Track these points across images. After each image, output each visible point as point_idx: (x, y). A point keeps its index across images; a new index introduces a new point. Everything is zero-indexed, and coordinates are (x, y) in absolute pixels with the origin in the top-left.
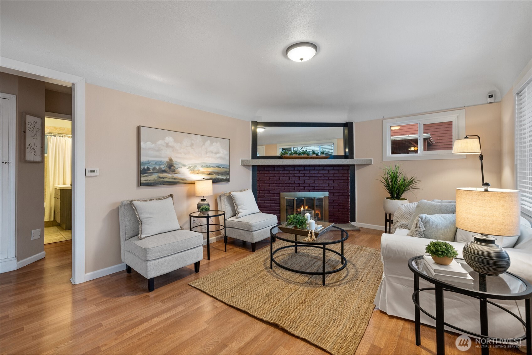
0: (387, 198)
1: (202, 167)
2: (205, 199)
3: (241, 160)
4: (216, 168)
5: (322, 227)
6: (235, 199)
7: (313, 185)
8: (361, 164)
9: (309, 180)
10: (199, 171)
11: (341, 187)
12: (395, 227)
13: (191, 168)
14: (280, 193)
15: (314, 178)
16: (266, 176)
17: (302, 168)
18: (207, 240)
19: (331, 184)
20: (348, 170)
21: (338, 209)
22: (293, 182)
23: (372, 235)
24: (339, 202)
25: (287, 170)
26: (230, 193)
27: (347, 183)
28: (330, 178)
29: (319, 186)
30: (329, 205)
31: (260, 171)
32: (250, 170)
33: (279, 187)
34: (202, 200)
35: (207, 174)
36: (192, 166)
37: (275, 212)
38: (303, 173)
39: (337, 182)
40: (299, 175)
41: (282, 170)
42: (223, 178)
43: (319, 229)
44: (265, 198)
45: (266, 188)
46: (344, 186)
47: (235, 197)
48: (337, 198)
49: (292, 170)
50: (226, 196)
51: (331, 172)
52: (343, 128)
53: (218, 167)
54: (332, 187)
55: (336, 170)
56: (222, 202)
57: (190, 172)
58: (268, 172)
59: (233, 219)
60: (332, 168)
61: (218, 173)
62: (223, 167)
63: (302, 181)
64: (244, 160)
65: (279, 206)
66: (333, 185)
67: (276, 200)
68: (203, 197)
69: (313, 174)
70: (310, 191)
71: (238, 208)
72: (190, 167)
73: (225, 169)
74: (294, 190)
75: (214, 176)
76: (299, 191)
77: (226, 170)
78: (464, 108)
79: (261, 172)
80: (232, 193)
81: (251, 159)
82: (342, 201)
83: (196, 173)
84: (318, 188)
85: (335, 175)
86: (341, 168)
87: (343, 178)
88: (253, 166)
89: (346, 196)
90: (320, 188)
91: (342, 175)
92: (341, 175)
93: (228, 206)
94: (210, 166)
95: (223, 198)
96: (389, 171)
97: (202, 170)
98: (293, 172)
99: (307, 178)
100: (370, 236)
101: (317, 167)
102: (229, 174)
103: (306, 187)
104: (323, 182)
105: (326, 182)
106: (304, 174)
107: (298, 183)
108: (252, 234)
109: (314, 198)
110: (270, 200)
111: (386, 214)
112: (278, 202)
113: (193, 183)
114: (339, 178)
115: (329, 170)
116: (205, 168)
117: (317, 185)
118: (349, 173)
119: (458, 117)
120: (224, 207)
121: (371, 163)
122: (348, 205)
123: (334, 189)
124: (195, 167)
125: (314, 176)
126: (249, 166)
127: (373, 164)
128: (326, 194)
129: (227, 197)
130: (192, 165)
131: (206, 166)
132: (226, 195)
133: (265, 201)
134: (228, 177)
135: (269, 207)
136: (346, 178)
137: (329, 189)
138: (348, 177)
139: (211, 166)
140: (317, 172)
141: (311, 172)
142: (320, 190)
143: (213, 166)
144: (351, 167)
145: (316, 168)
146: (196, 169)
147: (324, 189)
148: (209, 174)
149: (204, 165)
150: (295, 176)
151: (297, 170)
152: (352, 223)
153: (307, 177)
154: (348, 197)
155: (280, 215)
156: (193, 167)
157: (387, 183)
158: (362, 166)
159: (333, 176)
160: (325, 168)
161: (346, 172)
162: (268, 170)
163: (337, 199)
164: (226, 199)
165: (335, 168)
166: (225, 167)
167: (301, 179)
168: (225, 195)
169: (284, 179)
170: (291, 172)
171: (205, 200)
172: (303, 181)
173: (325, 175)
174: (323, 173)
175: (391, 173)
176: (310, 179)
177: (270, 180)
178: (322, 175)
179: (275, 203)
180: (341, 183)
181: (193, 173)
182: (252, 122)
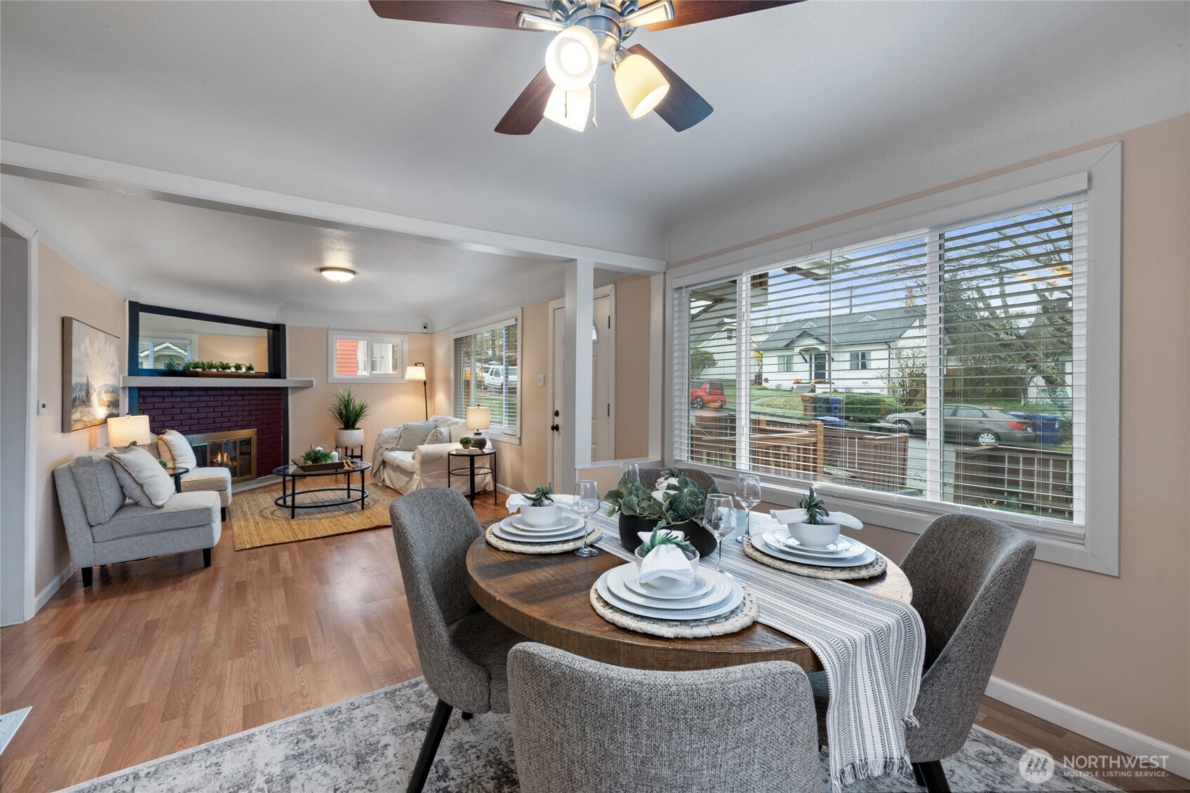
0: (340, 429)
4: (112, 394)
7: (235, 418)
8: (297, 386)
9: (229, 411)
10: (103, 399)
11: (272, 419)
15: (236, 408)
17: (219, 393)
19: (259, 417)
20: (279, 394)
21: (268, 454)
22: (204, 415)
24: (269, 442)
27: (279, 414)
28: (258, 407)
29: (243, 421)
30: (257, 448)
31: (144, 397)
32: (126, 397)
33: (181, 427)
39: (266, 412)
40: (214, 404)
46: (275, 418)
48: (267, 437)
52: (268, 331)
53: (113, 391)
54: (260, 420)
55: (266, 395)
57: (98, 402)
58: (160, 400)
60: (260, 392)
61: (113, 404)
66: (262, 418)
69: (235, 402)
70: (231, 429)
74: (206, 430)
75: (111, 410)
76: (213, 430)
77: (117, 397)
78: (406, 333)
79: (147, 400)
81: (127, 374)
82: (273, 442)
85: (264, 402)
86: (272, 392)
87: (274, 407)
88: (130, 388)
89: (277, 432)
90: (246, 422)
92: (272, 402)
98: (204, 399)
99: (226, 409)
101: (241, 390)
103: (224, 422)
104: (248, 414)
105: (253, 414)
106: (221, 402)
107: (212, 417)
109: (237, 440)
114: (270, 407)
115: (256, 395)
116: (106, 394)
117: (241, 418)
118: (281, 400)
119: (402, 341)
121: (313, 385)
122: (280, 446)
123: (263, 424)
124: (101, 392)
125: (237, 405)
126: (125, 388)
128: (254, 432)
136: (277, 406)
137: (258, 424)
138: (279, 404)
139: (109, 390)
140: (240, 398)
141: (232, 398)
142: (244, 427)
144: (282, 391)
145: (239, 392)
146: (101, 397)
147: (250, 425)
149: (105, 389)
150: (208, 406)
153: (225, 406)
154: (280, 435)
158: (298, 389)
159: (262, 404)
160: (252, 392)
161: (278, 397)
165: (264, 392)
166: (117, 392)
167: (216, 410)
169: (190, 412)
172: (220, 414)
173: (252, 403)
174: (248, 400)
177: (163, 414)
178: (247, 403)
180: (272, 414)
181: (100, 404)
182: (130, 303)
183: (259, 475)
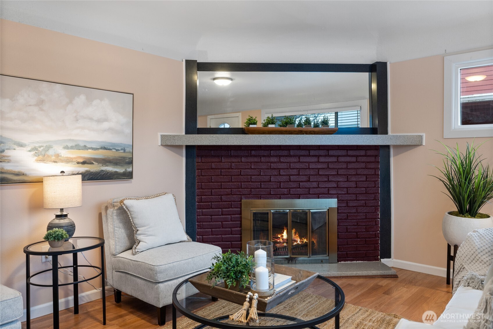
0: (451, 213)
1: (66, 148)
2: (65, 213)
3: (161, 135)
4: (101, 151)
5: (292, 279)
6: (132, 213)
7: (308, 185)
8: (401, 144)
9: (299, 175)
10: (58, 156)
11: (362, 189)
12: (458, 280)
13: (37, 150)
14: (241, 201)
15: (308, 172)
16: (214, 166)
17: (285, 153)
18: (73, 297)
19: (342, 183)
20: (376, 156)
21: (357, 232)
22: (267, 178)
23: (420, 287)
24: (358, 218)
25: (255, 156)
26: (122, 202)
27: (375, 181)
28: (341, 172)
29: (318, 187)
30: (338, 225)
31: (202, 157)
32: (182, 156)
33: (240, 190)
34: (57, 216)
35: (78, 163)
36: (40, 147)
37: (230, 237)
38: (288, 162)
39: (354, 180)
40: (280, 166)
41: (246, 156)
42: (116, 172)
43: (278, 288)
44: (211, 210)
45: (213, 190)
46: (368, 187)
47: (131, 209)
48: (354, 211)
49: (264, 156)
50: (116, 208)
51: (342, 159)
52: (369, 74)
53: (105, 148)
54: (345, 189)
55: (353, 156)
56: (109, 220)
57: (36, 158)
58: (216, 160)
59: (127, 255)
60: (344, 152)
61: (105, 161)
62: (117, 148)
63: (284, 177)
64: (166, 136)
65: (239, 225)
66: (346, 185)
67: (233, 215)
68: (62, 210)
69: (307, 164)
70: (302, 196)
71: (138, 232)
72: (35, 149)
73: (121, 154)
74: (270, 195)
75: (95, 168)
76: (279, 196)
77: (124, 155)
79: (204, 160)
80: (125, 202)
81: (184, 133)
82: (364, 217)
83: (51, 161)
84: (317, 191)
85: (350, 166)
86: (362, 153)
87: (366, 172)
88: (188, 148)
89: (371, 206)
90: (322, 190)
91: (364, 167)
92: (363, 165)
93: (120, 228)
94: (85, 146)
95: (110, 211)
96: (455, 157)
97: (65, 153)
98: (267, 159)
99: (295, 172)
100: (414, 290)
101: (315, 150)
102: (130, 162)
103: (292, 188)
104: (326, 180)
105: (333, 180)
106: (288, 164)
107: (276, 181)
108: (157, 288)
109: (307, 211)
110: (223, 215)
111: (449, 247)
112: (237, 217)
113: (40, 181)
114: (359, 172)
115: (338, 156)
116: (72, 150)
117: (315, 185)
118: (378, 162)
120: (112, 230)
121: (422, 142)
122: (376, 224)
123: (348, 193)
124: (49, 148)
125: (309, 168)
126: (180, 147)
127: (424, 144)
128: (333, 203)
129: (117, 210)
130: (40, 145)
131: (76, 145)
132: (116, 206)
133: (211, 216)
134: (130, 170)
135: (219, 228)
136: (372, 172)
137: (339, 192)
138: (376, 169)
139: (88, 146)
140: (315, 159)
141: (302, 159)
142: (320, 196)
143: (94, 147)
144: (381, 152)
145: (312, 153)
146: (51, 152)
147: (328, 194)
148: (84, 163)
149: (70, 145)
150: (272, 168)
151: (276, 156)
152: (384, 261)
153: (295, 170)
154: (376, 210)
155: (241, 244)
156: (42, 148)
157: (450, 183)
159: (347, 168)
160: (331, 153)
161: (372, 159)
162: (218, 156)
163: (355, 213)
164: (115, 214)
165: (350, 153)
166: (122, 149)
167: (282, 172)
168: (114, 206)
169: (250, 174)
170: (263, 159)
171: (66, 216)
172: (288, 177)
173: (331, 166)
174: (326, 162)
175: (458, 162)
176: (301, 174)
177: (221, 175)
178: (325, 166)
179: (231, 221)
180: (363, 181)
181: (42, 161)
182: (187, 61)
183: (340, 258)
